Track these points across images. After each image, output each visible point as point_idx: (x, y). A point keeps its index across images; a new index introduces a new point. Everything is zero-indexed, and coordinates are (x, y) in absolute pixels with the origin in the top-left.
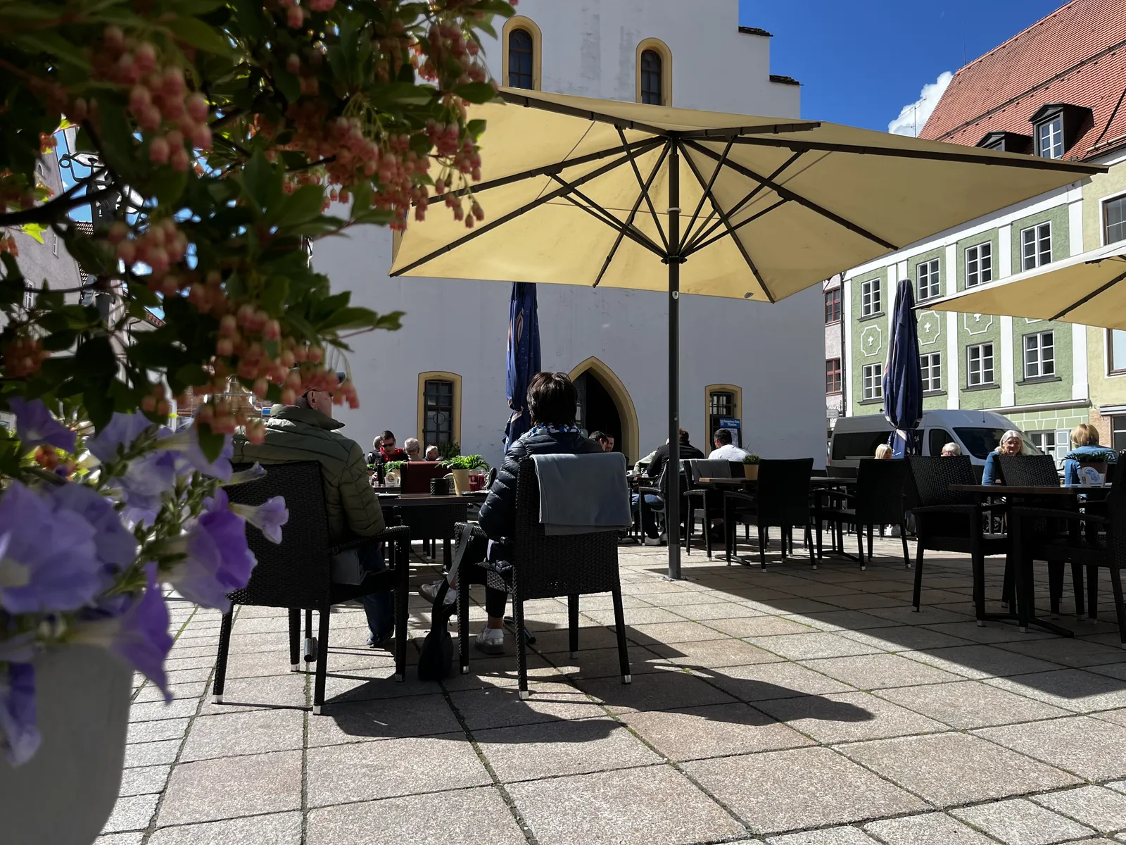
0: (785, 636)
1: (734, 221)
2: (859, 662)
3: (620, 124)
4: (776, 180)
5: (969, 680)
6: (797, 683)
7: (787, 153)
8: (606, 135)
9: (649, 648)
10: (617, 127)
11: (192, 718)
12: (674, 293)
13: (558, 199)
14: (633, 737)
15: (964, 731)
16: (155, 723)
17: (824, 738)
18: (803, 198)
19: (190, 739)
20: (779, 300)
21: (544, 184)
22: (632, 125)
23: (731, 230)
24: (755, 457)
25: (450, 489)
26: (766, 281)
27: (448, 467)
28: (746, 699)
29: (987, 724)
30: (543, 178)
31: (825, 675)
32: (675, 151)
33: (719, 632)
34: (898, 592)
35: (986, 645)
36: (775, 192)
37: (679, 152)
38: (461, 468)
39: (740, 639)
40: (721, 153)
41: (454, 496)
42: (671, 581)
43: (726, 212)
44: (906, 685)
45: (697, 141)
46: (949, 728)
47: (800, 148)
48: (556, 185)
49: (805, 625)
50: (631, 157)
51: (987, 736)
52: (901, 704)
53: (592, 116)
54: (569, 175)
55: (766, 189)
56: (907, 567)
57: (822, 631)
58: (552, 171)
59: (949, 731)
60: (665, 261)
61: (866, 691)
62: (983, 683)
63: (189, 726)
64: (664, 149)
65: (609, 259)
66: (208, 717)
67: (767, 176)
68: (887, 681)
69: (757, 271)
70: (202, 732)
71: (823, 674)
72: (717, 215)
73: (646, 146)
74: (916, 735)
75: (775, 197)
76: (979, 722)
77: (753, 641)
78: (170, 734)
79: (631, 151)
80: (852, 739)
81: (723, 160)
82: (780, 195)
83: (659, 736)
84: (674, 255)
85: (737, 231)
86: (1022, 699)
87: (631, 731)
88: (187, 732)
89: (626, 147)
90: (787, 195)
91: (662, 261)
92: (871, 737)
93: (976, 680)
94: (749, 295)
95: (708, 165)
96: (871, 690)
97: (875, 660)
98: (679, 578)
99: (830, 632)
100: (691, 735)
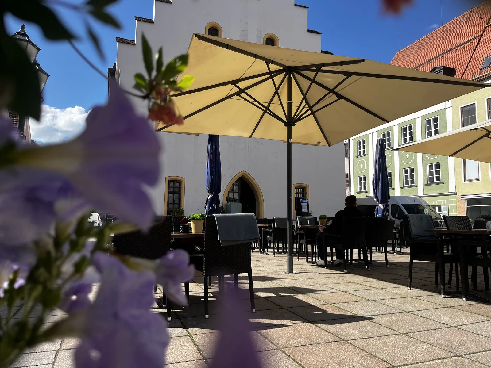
0: (352, 303)
1: (315, 109)
2: (394, 317)
3: (268, 61)
4: (336, 90)
5: (451, 327)
6: (368, 329)
7: (342, 77)
8: (261, 67)
9: (289, 309)
10: (266, 62)
11: (57, 351)
12: (290, 140)
13: (235, 97)
14: (294, 363)
15: (461, 356)
16: (38, 354)
17: (394, 362)
18: (347, 98)
19: (56, 364)
20: (332, 145)
21: (231, 89)
22: (273, 62)
23: (313, 113)
24: (324, 216)
25: (189, 230)
26: (327, 136)
27: (189, 219)
28: (345, 338)
29: (471, 352)
30: (230, 86)
31: (380, 325)
32: (290, 76)
33: (320, 300)
34: (397, 279)
35: (451, 307)
36: (335, 95)
37: (292, 76)
38: (195, 219)
39: (331, 304)
40: (312, 78)
41: (191, 234)
42: (289, 274)
43: (311, 105)
44: (422, 330)
45: (300, 72)
46: (454, 355)
47: (348, 74)
48: (236, 90)
49: (360, 296)
50: (272, 77)
51: (474, 358)
52: (424, 341)
53: (256, 56)
54: (242, 85)
55: (331, 94)
57: (369, 300)
58: (235, 83)
59: (454, 356)
60: (285, 125)
61: (404, 334)
62: (458, 328)
63: (56, 356)
64: (285, 75)
65: (257, 125)
66: (66, 350)
67: (331, 88)
68: (412, 328)
69: (323, 132)
70: (63, 360)
72: (307, 106)
73: (278, 72)
74: (439, 359)
75: (335, 98)
76: (467, 351)
77: (338, 305)
78: (46, 361)
79: (272, 74)
80: (408, 363)
81: (313, 81)
82: (337, 97)
83: (308, 362)
84: (290, 122)
85: (316, 114)
86: (481, 337)
87: (292, 359)
88: (55, 359)
89: (270, 72)
90: (340, 97)
92: (418, 361)
93: (454, 327)
94: (319, 143)
95: (305, 83)
96: (406, 333)
97: (401, 316)
98: (292, 273)
99: (373, 300)
100: (324, 361)
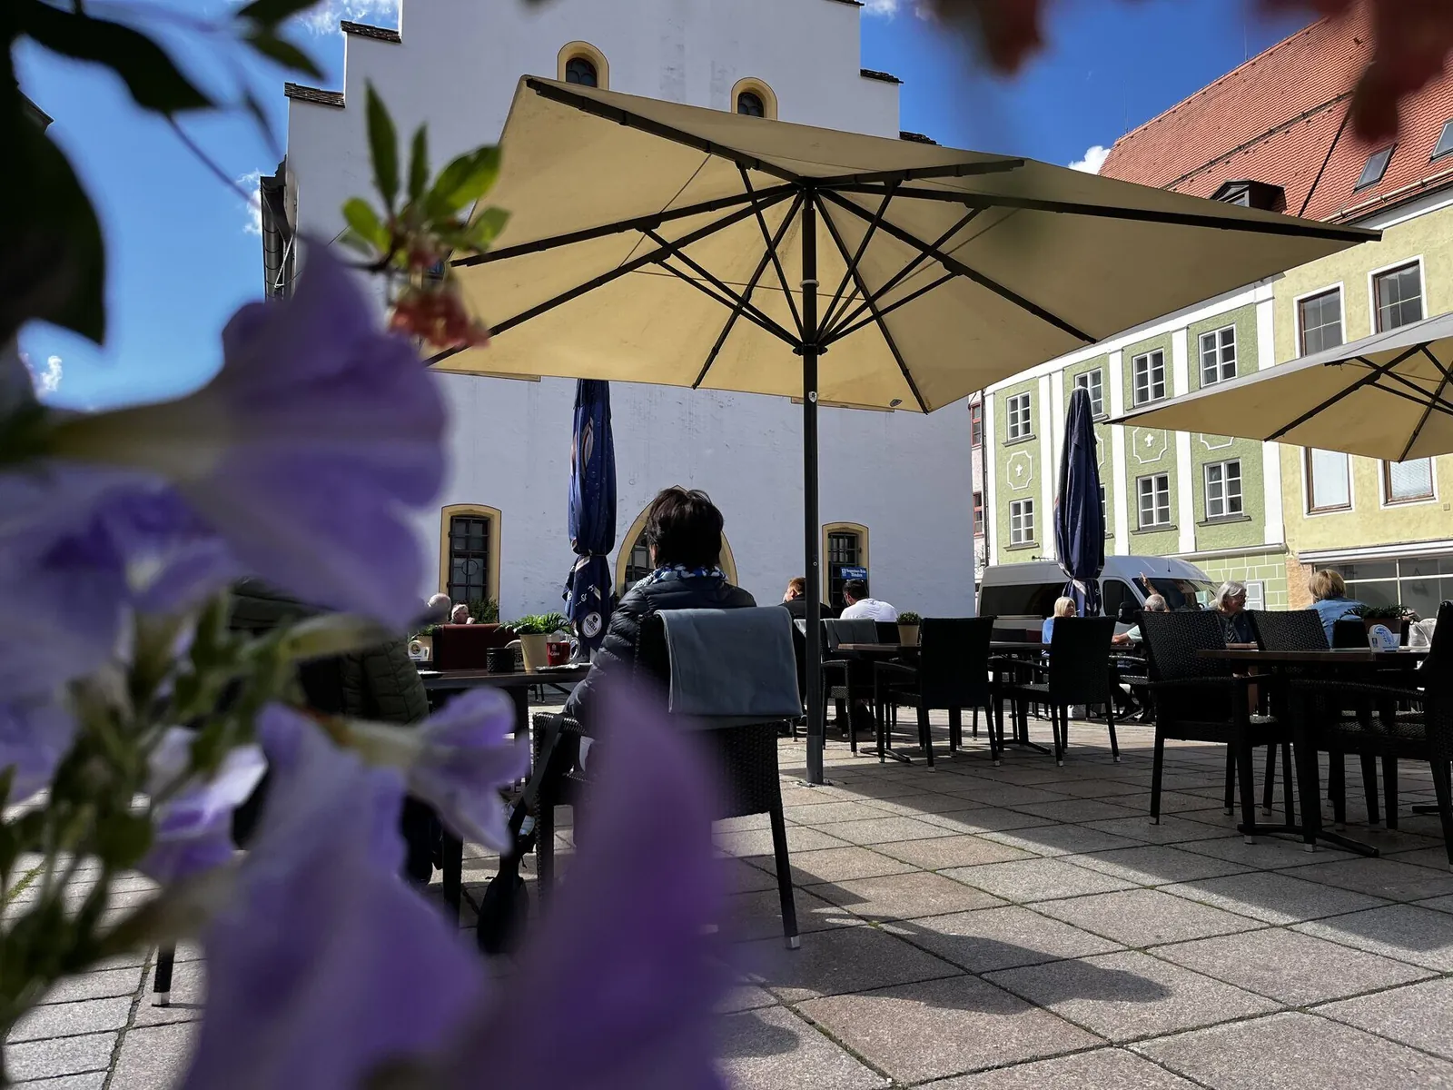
0: (994, 866)
1: (882, 303)
2: (1111, 903)
3: (744, 162)
4: (943, 248)
5: (1273, 926)
6: (1038, 939)
7: (960, 210)
8: (723, 178)
9: (812, 889)
10: (738, 166)
11: (121, 1032)
12: (811, 393)
13: (650, 266)
14: (827, 1043)
15: (1302, 1009)
16: (62, 1041)
17: (1112, 1031)
18: (976, 273)
19: (119, 1070)
20: (932, 411)
21: (635, 243)
22: (759, 165)
23: (877, 316)
24: (913, 615)
25: (516, 664)
26: (919, 384)
27: (515, 630)
28: (975, 968)
29: (1329, 997)
30: (634, 234)
31: (1073, 925)
32: (809, 206)
33: (901, 862)
34: (1119, 796)
35: (1270, 871)
36: (940, 264)
37: (815, 206)
38: (533, 632)
39: (934, 872)
40: (875, 212)
41: (522, 674)
42: (811, 786)
43: (873, 292)
44: (1192, 937)
45: (839, 193)
46: (1280, 1006)
47: (978, 203)
48: (650, 245)
49: (1014, 847)
50: (756, 209)
51: (1337, 1014)
52: (1196, 968)
53: (708, 146)
54: (669, 231)
55: (930, 259)
56: (1116, 761)
57: (1043, 857)
58: (647, 224)
59: (1281, 1010)
60: (797, 351)
61: (1138, 949)
62: (1292, 930)
63: (116, 1047)
64: (794, 202)
65: (715, 351)
66: (147, 1029)
67: (930, 242)
68: (1161, 931)
69: (907, 370)
70: (138, 1056)
71: (1068, 924)
72: (860, 295)
73: (774, 195)
74: (1241, 1019)
75: (939, 270)
76: (1316, 995)
77: (953, 874)
78: (87, 1062)
79: (757, 201)
80: (1153, 1032)
81: (877, 221)
82: (945, 267)
83: (868, 1039)
84: (812, 342)
85: (885, 317)
86: (1358, 953)
87: (821, 1030)
88: (114, 1057)
89: (751, 195)
90: (955, 268)
91: (794, 351)
92: (1179, 1027)
93: (1281, 926)
94: (896, 402)
95: (854, 228)
96: (1146, 948)
97: (1132, 898)
98: (821, 783)
99: (1054, 857)
100: (915, 1035)
